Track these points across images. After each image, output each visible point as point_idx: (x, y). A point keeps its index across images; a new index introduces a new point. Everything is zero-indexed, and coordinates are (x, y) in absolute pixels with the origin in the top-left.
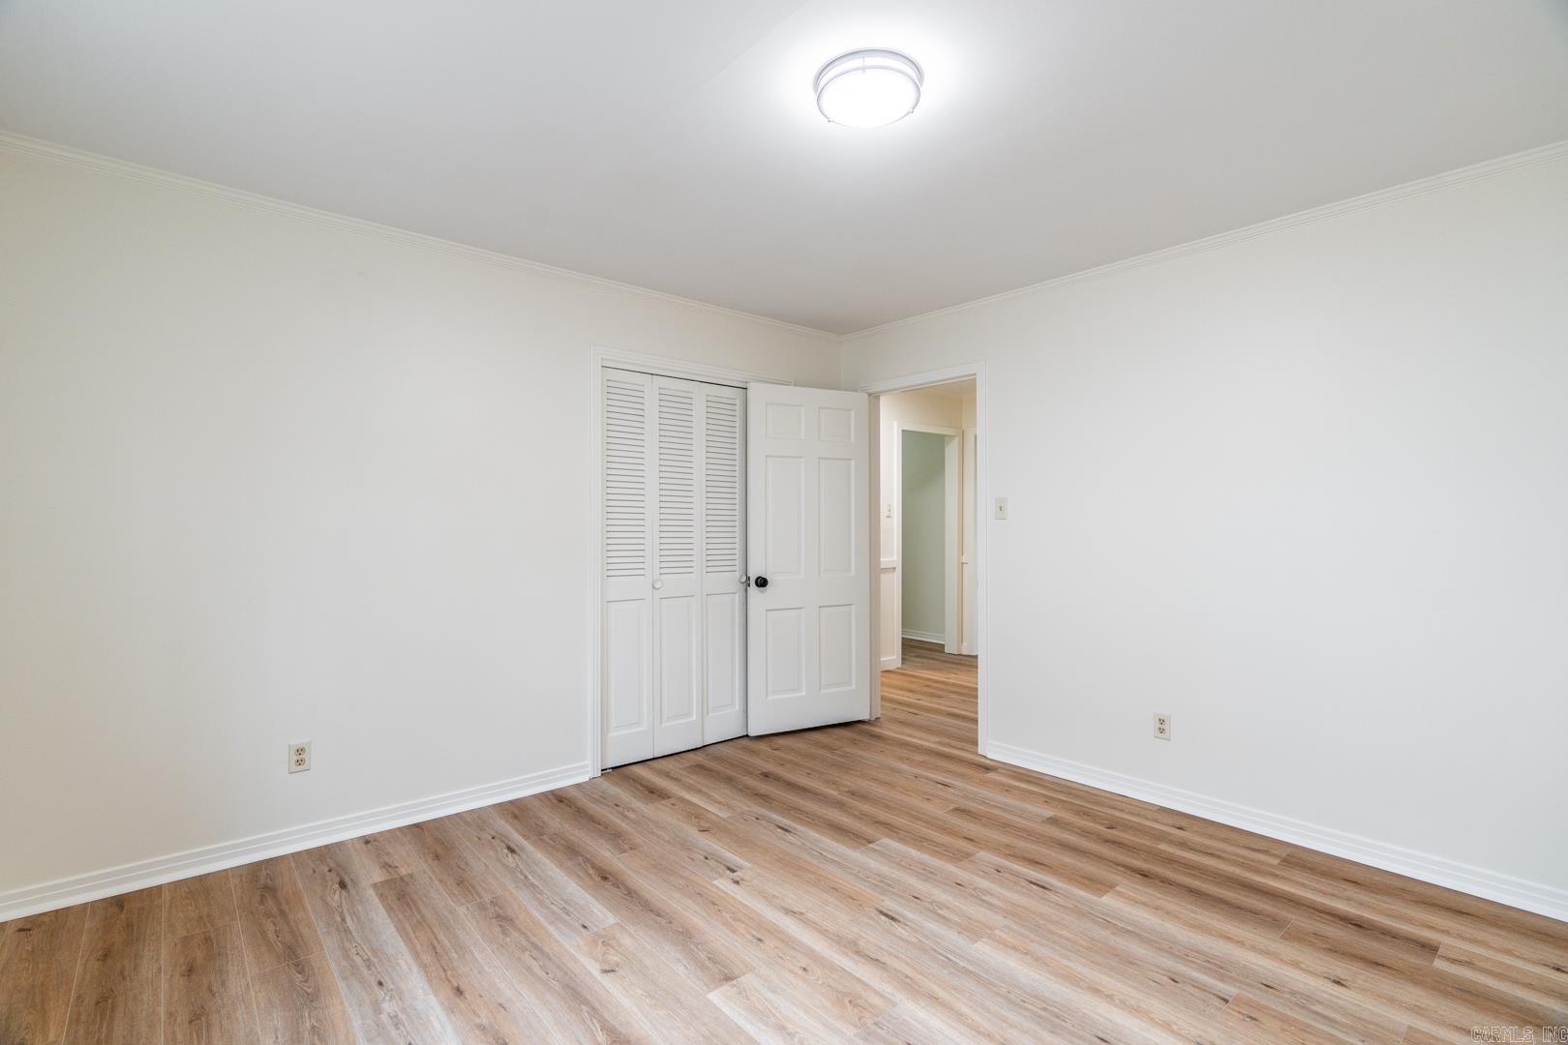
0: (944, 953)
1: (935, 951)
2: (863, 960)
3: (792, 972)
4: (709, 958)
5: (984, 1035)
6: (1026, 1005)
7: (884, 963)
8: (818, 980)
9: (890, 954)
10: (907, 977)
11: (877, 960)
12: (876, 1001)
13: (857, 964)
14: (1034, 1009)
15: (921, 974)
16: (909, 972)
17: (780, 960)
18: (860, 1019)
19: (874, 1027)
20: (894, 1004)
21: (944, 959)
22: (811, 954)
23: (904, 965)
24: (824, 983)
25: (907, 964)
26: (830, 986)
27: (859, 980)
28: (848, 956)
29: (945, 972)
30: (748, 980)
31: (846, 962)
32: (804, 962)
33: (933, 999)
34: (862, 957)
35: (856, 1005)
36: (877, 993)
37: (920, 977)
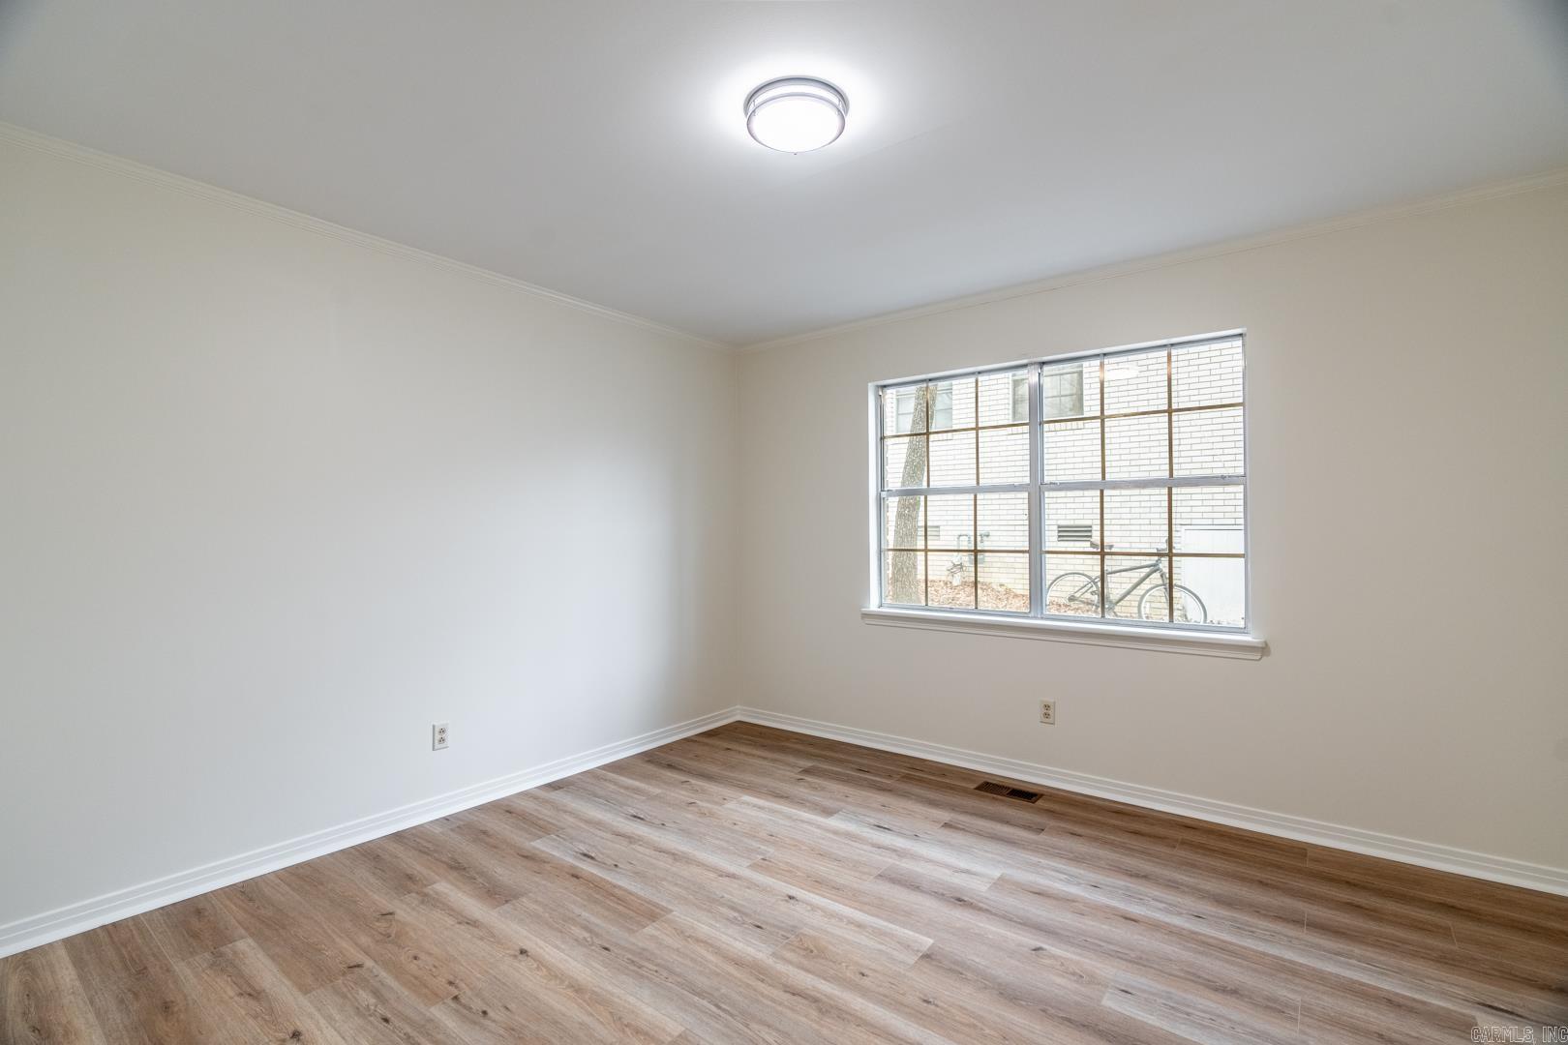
0: (722, 1014)
1: (731, 1015)
2: (808, 992)
3: (875, 971)
4: (961, 974)
5: (702, 941)
6: (655, 968)
7: (786, 991)
8: (847, 966)
9: (781, 1004)
10: (762, 981)
11: (794, 994)
12: (789, 955)
13: (814, 987)
14: (651, 966)
15: (748, 986)
16: (761, 986)
17: (892, 981)
18: (801, 940)
19: (789, 935)
20: (774, 955)
21: (723, 1006)
22: (864, 992)
23: (766, 992)
24: (840, 964)
25: (762, 995)
26: (834, 962)
27: (808, 971)
28: (825, 995)
29: (723, 991)
30: (912, 959)
31: (825, 988)
32: (866, 982)
33: (738, 962)
34: (811, 996)
35: (806, 949)
36: (790, 962)
37: (750, 982)
